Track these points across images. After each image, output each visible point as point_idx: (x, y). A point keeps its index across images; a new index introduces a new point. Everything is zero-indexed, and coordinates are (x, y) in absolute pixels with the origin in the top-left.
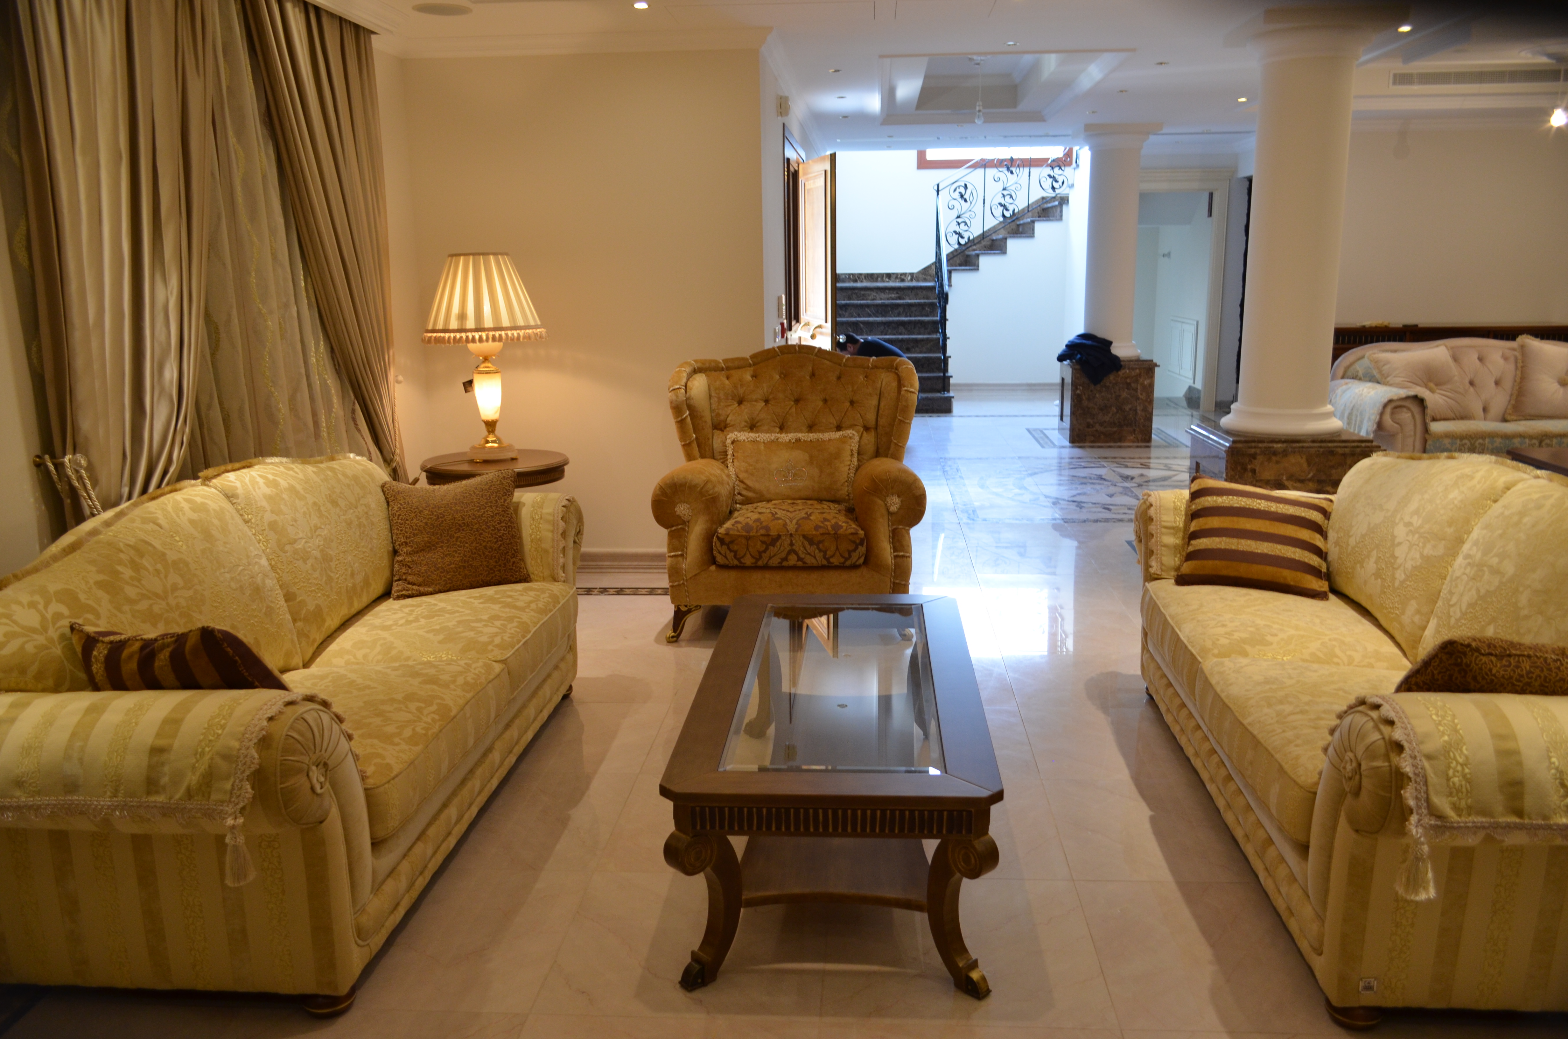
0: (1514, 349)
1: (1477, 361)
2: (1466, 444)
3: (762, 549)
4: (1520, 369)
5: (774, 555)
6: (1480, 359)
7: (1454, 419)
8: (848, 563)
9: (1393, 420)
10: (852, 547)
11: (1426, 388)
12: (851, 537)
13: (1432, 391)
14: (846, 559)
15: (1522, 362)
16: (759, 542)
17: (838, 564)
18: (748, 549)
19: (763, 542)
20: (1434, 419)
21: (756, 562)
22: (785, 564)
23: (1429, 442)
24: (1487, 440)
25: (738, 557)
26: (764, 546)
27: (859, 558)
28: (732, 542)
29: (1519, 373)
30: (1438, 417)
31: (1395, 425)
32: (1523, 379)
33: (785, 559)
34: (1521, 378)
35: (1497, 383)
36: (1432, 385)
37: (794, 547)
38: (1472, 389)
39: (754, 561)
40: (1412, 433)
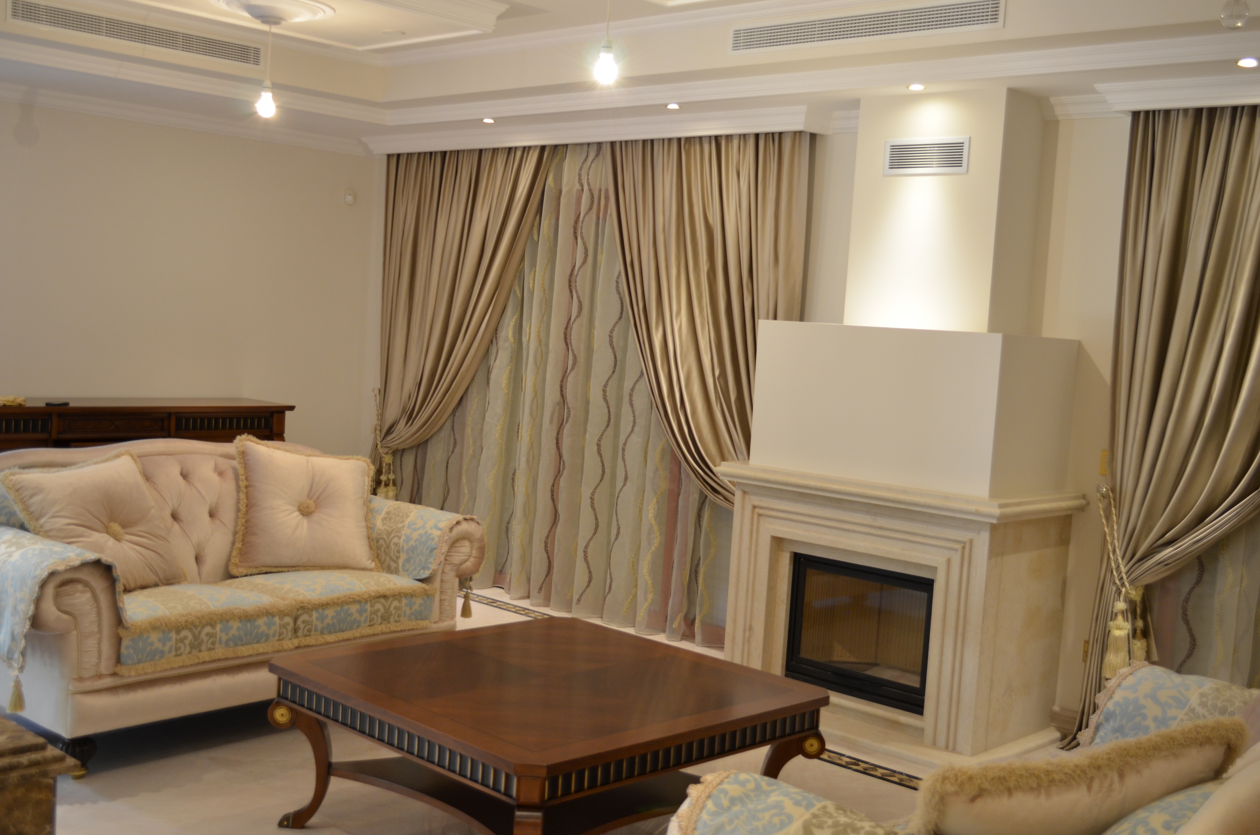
0: (231, 457)
1: (181, 478)
2: (186, 638)
4: (245, 490)
6: (185, 476)
7: (156, 585)
9: (59, 610)
11: (108, 533)
13: (117, 538)
15: (246, 479)
20: (127, 590)
23: (125, 643)
24: (219, 627)
29: (242, 496)
30: (132, 585)
31: (65, 616)
32: (249, 506)
34: (247, 506)
35: (212, 515)
36: (116, 527)
38: (176, 526)
40: (96, 629)
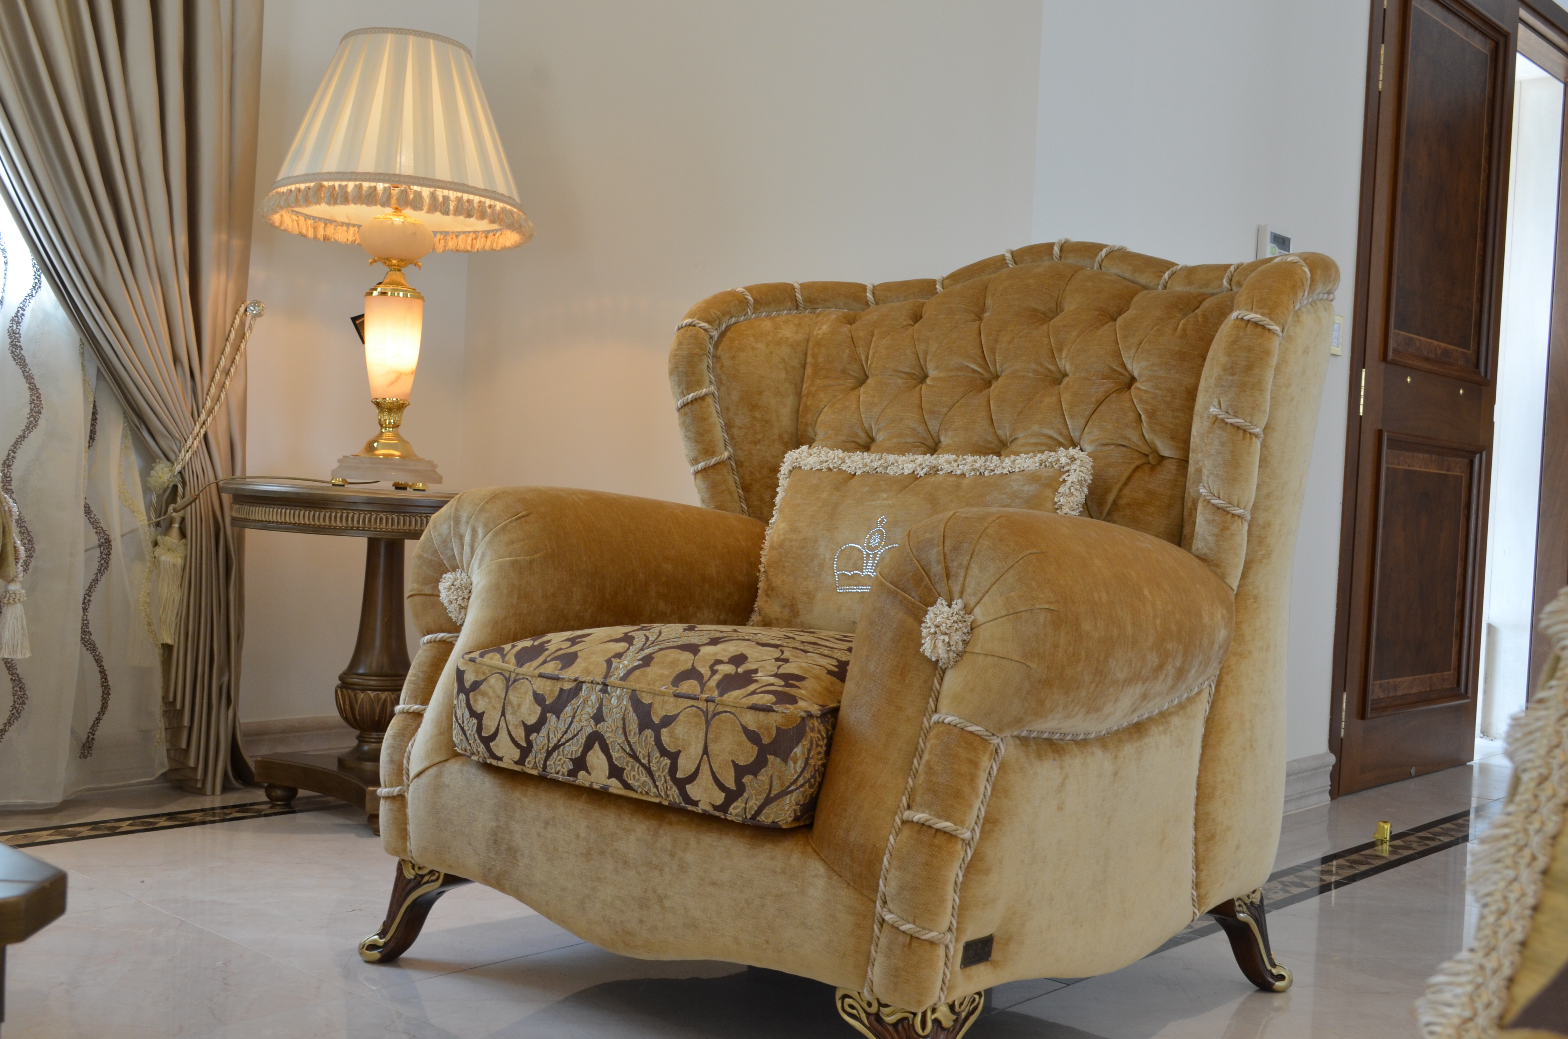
3: (532, 720)
5: (556, 747)
8: (735, 811)
10: (747, 754)
12: (751, 720)
14: (732, 796)
16: (530, 697)
17: (710, 809)
18: (503, 714)
19: (539, 699)
21: (521, 761)
22: (582, 778)
25: (484, 734)
26: (538, 710)
27: (768, 801)
28: (476, 685)
33: (580, 764)
37: (602, 727)
39: (516, 754)
